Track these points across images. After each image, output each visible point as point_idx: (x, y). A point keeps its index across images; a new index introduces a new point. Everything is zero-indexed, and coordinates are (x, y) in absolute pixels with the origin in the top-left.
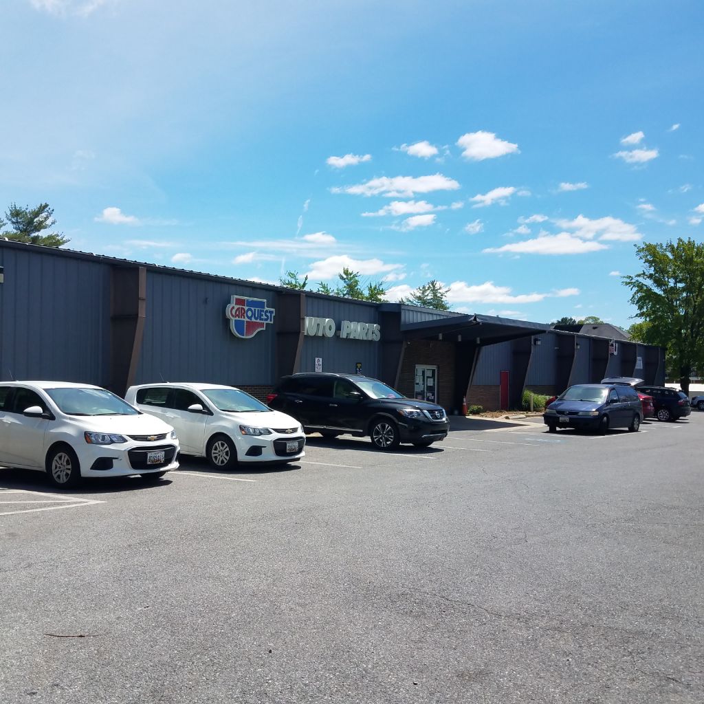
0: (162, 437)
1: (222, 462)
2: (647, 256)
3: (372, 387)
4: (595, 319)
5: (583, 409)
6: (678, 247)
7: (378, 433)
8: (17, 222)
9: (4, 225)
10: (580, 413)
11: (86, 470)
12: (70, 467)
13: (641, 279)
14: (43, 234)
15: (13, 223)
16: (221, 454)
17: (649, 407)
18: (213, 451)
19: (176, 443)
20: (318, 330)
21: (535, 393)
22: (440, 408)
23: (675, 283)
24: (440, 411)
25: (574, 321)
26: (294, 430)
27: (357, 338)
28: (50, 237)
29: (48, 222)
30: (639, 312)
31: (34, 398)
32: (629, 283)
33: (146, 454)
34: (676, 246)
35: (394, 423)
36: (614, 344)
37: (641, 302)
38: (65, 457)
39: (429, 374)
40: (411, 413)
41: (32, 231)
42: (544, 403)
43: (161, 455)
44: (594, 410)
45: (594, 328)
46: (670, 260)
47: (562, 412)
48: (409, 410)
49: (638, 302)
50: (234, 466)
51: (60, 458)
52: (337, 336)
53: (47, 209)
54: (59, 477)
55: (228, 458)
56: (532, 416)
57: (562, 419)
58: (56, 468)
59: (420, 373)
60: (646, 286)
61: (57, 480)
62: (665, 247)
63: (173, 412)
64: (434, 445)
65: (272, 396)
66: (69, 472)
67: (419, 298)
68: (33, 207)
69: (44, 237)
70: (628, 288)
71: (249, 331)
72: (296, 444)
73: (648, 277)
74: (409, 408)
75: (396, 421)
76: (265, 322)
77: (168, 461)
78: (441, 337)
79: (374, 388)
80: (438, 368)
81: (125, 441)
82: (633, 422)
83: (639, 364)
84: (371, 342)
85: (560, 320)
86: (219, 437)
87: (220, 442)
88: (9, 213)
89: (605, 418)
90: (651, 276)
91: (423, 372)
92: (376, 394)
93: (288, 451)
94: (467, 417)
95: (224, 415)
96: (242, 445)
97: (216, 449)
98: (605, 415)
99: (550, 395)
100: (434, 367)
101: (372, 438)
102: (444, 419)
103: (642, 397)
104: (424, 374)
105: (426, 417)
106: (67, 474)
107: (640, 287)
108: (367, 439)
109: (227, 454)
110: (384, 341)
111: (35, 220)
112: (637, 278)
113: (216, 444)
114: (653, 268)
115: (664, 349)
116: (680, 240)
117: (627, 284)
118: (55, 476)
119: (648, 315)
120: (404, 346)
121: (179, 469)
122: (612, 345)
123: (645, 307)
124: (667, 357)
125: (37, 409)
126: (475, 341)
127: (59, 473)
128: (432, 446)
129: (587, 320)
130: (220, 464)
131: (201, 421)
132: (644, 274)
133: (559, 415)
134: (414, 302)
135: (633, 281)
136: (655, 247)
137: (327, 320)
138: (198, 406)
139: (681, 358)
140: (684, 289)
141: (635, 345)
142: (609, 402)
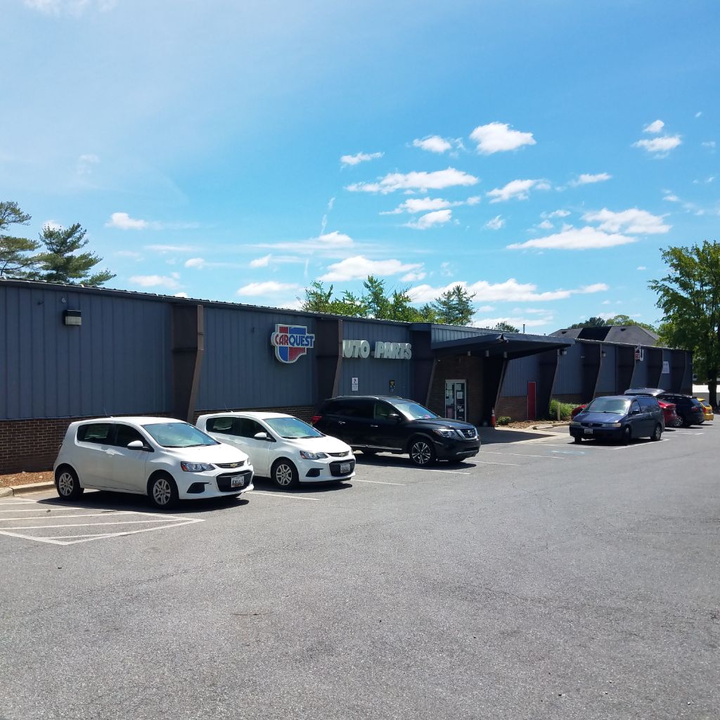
0: (241, 464)
1: (286, 482)
2: (672, 260)
3: (410, 409)
4: (625, 318)
5: (607, 421)
6: (703, 250)
7: (416, 451)
8: (51, 243)
9: (40, 246)
10: (604, 425)
11: (183, 494)
12: (169, 491)
13: (667, 283)
14: (76, 253)
15: (47, 243)
16: (284, 475)
17: (672, 415)
18: (277, 473)
19: (251, 468)
20: (354, 352)
21: (561, 402)
22: (472, 427)
23: (702, 286)
24: (472, 430)
25: (603, 321)
26: (346, 454)
27: (390, 357)
28: (83, 257)
29: (81, 242)
30: (665, 315)
31: (135, 434)
32: (655, 287)
33: (230, 479)
34: (701, 249)
35: (431, 441)
36: (640, 350)
37: (667, 306)
38: (165, 483)
39: (458, 387)
40: (447, 432)
41: (66, 251)
42: (571, 412)
43: (241, 479)
44: (617, 421)
45: (623, 330)
46: (696, 264)
47: (586, 424)
48: (443, 430)
49: (664, 306)
50: (296, 486)
51: (160, 483)
52: (371, 356)
53: (79, 229)
54: (160, 499)
55: (290, 479)
56: (559, 425)
57: (587, 430)
58: (157, 491)
59: (450, 387)
60: (672, 289)
61: (158, 502)
62: (690, 251)
63: (240, 439)
64: (466, 461)
65: (318, 418)
66: (169, 495)
67: (444, 303)
68: (65, 228)
69: (77, 257)
70: (654, 292)
71: (292, 357)
72: (348, 466)
73: (674, 281)
74: (444, 428)
75: (433, 441)
76: (306, 347)
77: (246, 485)
78: (469, 354)
79: (412, 410)
80: (467, 382)
81: (214, 468)
82: (655, 432)
83: (666, 368)
84: (403, 360)
85: (588, 320)
86: (282, 461)
87: (283, 466)
88: (43, 235)
89: (628, 429)
90: (677, 280)
91: (453, 386)
92: (413, 415)
93: (341, 472)
94: (496, 428)
95: (286, 441)
96: (303, 468)
97: (279, 471)
98: (628, 426)
99: (577, 403)
100: (463, 381)
101: (411, 456)
102: (476, 437)
103: (666, 405)
104: (454, 389)
105: (459, 435)
106: (167, 498)
107: (666, 291)
108: (407, 456)
109: (290, 476)
110: (416, 358)
111: (68, 241)
112: (663, 282)
113: (280, 467)
114: (678, 272)
115: (691, 353)
116: (706, 242)
117: (653, 288)
118: (156, 499)
119: (676, 319)
120: (435, 364)
121: (254, 489)
122: (638, 352)
123: (672, 311)
124: (694, 359)
125: (138, 443)
126: (503, 355)
127: (159, 496)
128: (465, 461)
129: (616, 318)
130: (283, 484)
131: (265, 447)
132: (670, 277)
133: (584, 427)
134: (440, 308)
135: (659, 285)
136: (680, 251)
137: (362, 341)
138: (262, 434)
139: (708, 362)
140: (710, 292)
141: (660, 350)
142: (631, 413)
